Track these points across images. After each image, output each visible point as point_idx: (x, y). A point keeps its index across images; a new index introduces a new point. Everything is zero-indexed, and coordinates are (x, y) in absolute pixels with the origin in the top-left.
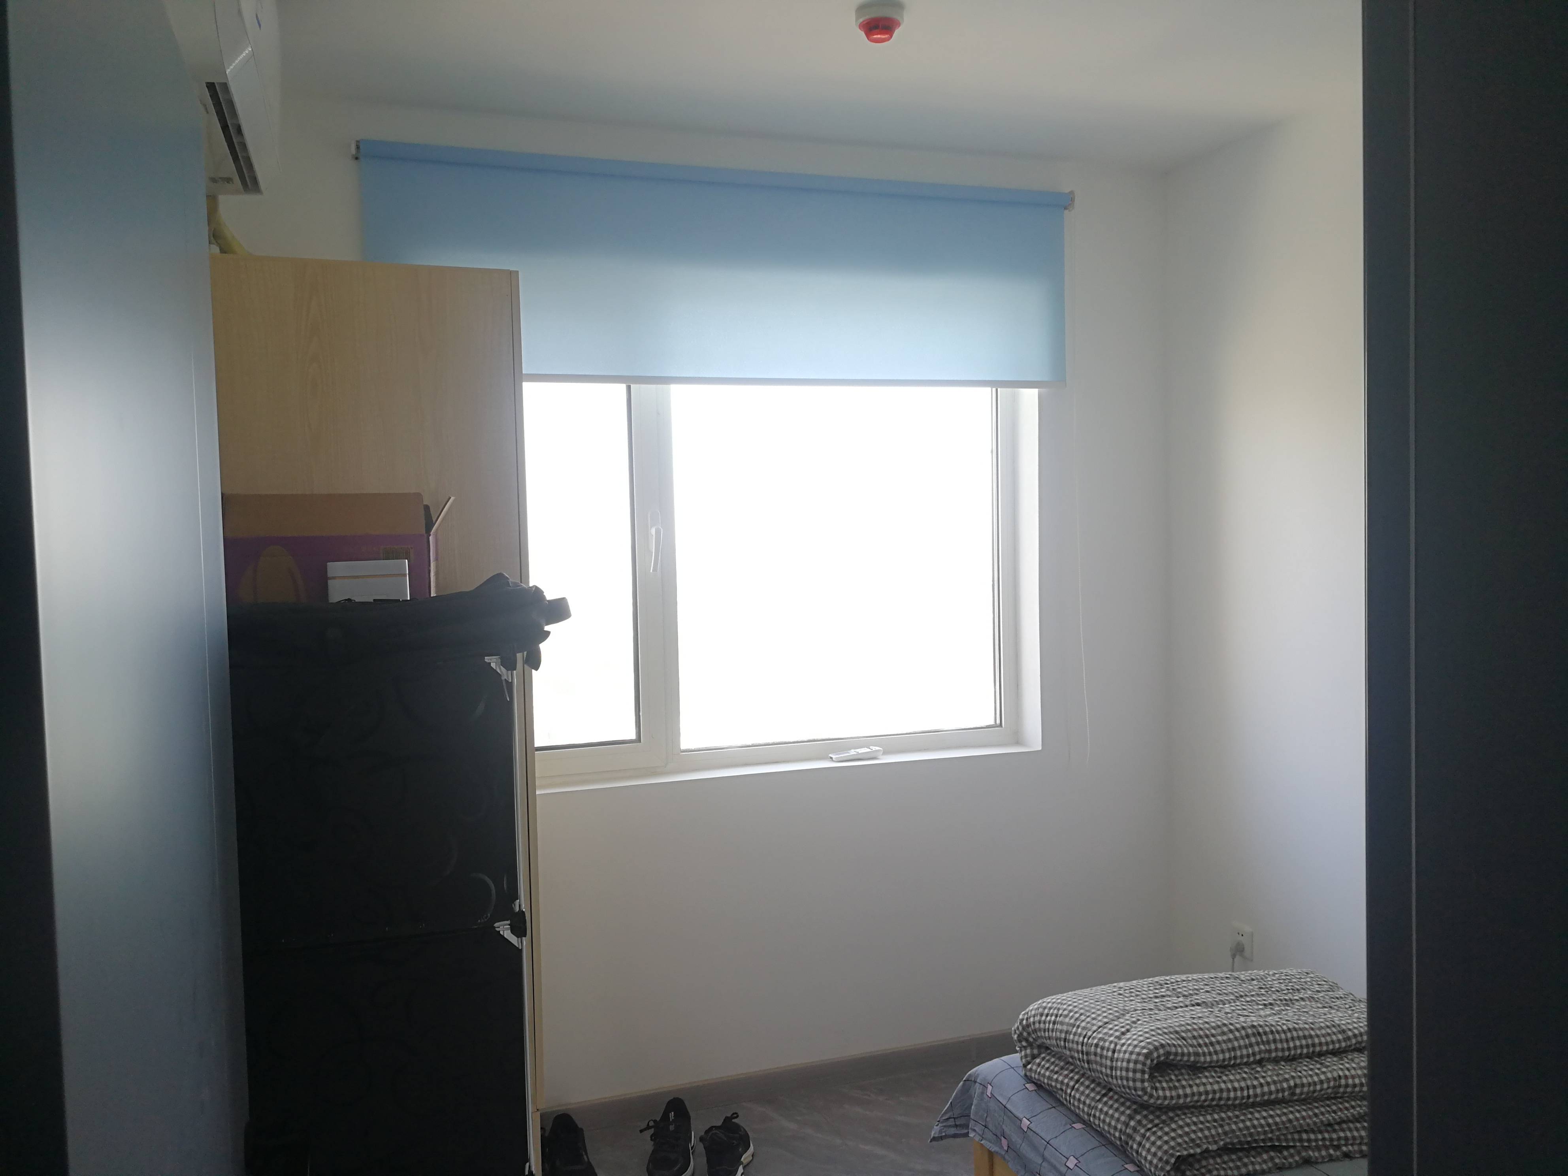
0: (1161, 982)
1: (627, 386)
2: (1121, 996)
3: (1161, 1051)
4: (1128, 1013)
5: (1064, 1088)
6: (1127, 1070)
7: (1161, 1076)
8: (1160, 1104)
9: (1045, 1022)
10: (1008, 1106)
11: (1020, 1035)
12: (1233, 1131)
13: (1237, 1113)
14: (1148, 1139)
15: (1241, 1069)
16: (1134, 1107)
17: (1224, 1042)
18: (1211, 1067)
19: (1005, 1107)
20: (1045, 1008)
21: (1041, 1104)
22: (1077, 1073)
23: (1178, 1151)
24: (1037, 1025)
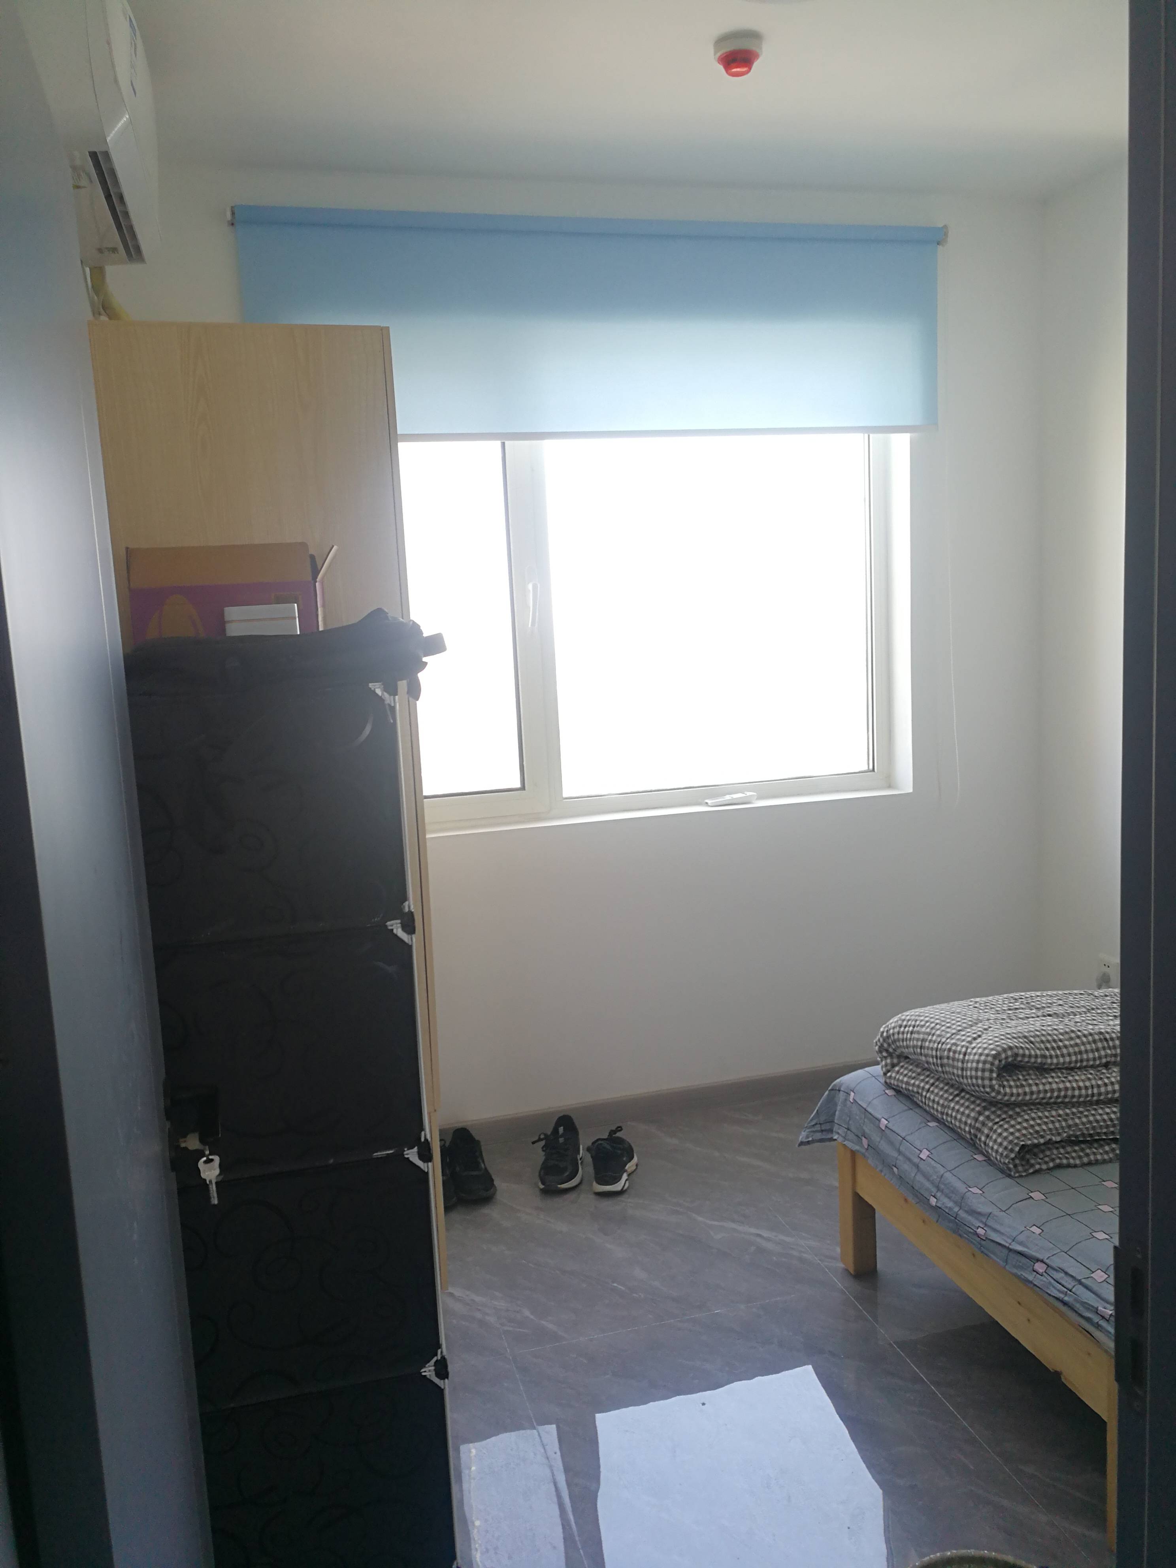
0: (1016, 997)
1: (501, 442)
2: (976, 1009)
3: (1009, 1053)
4: (981, 1022)
5: (920, 1091)
6: (977, 1069)
7: (1009, 1076)
8: (1008, 1101)
9: (903, 1033)
10: (869, 1109)
11: (881, 1046)
12: (1076, 1125)
13: (1081, 1109)
14: (995, 1131)
15: (1086, 1071)
16: (984, 1104)
17: (1071, 1046)
18: (1058, 1068)
19: (865, 1110)
20: (903, 1020)
21: (899, 1106)
22: (933, 1077)
23: (1023, 1141)
24: (896, 1036)
